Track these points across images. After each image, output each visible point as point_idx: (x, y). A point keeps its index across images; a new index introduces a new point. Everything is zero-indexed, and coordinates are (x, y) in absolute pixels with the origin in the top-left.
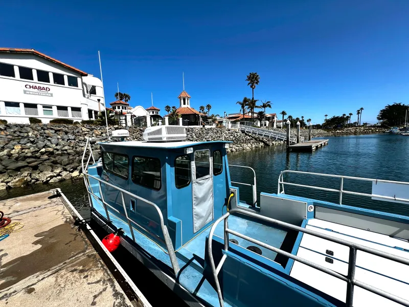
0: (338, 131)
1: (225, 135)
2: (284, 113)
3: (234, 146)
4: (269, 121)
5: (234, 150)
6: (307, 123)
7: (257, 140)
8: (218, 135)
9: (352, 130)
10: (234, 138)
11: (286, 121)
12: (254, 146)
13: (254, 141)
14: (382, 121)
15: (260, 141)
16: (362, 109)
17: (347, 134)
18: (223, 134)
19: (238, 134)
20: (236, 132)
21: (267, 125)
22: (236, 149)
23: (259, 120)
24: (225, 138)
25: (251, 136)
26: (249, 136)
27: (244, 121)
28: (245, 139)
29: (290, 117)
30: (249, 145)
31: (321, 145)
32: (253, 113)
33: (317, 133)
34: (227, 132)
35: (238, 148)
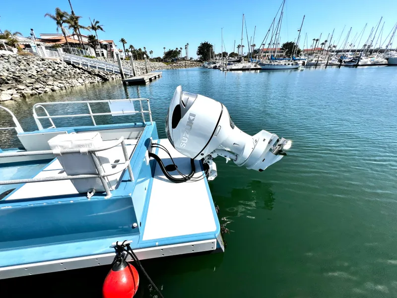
0: (174, 64)
1: (36, 67)
2: (123, 41)
3: (56, 83)
4: (106, 49)
5: (56, 88)
6: (149, 55)
7: (91, 74)
8: (22, 67)
9: (183, 62)
10: (55, 72)
11: (127, 51)
12: (87, 82)
13: (87, 74)
14: (199, 56)
15: (95, 75)
16: (188, 44)
17: (180, 66)
18: (32, 65)
19: (60, 65)
20: (56, 63)
21: (105, 55)
22: (61, 88)
23: (92, 46)
24: (38, 72)
25: (82, 68)
26: (79, 69)
27: (68, 47)
28: (73, 73)
29: (131, 47)
30: (81, 80)
31: (155, 77)
32: (79, 35)
33: (158, 66)
34: (39, 62)
35: (62, 85)
